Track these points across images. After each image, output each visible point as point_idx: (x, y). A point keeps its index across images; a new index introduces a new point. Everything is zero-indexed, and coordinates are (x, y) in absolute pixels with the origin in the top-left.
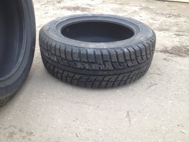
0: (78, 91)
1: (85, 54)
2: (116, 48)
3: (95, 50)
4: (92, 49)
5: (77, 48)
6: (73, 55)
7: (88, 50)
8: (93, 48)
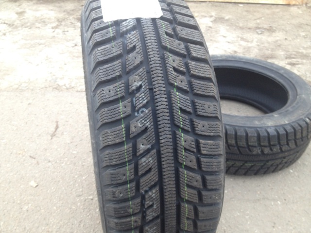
0: (244, 182)
1: (265, 136)
2: (298, 120)
3: (276, 128)
4: (272, 128)
5: (253, 130)
6: (249, 140)
7: (269, 130)
8: (273, 126)
